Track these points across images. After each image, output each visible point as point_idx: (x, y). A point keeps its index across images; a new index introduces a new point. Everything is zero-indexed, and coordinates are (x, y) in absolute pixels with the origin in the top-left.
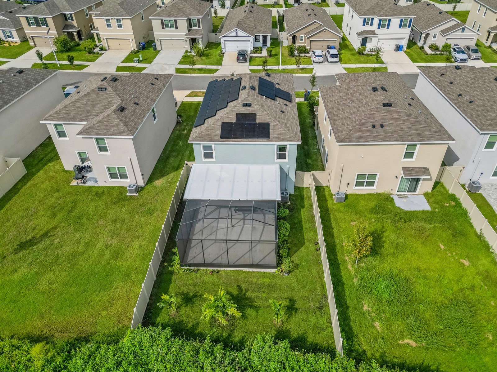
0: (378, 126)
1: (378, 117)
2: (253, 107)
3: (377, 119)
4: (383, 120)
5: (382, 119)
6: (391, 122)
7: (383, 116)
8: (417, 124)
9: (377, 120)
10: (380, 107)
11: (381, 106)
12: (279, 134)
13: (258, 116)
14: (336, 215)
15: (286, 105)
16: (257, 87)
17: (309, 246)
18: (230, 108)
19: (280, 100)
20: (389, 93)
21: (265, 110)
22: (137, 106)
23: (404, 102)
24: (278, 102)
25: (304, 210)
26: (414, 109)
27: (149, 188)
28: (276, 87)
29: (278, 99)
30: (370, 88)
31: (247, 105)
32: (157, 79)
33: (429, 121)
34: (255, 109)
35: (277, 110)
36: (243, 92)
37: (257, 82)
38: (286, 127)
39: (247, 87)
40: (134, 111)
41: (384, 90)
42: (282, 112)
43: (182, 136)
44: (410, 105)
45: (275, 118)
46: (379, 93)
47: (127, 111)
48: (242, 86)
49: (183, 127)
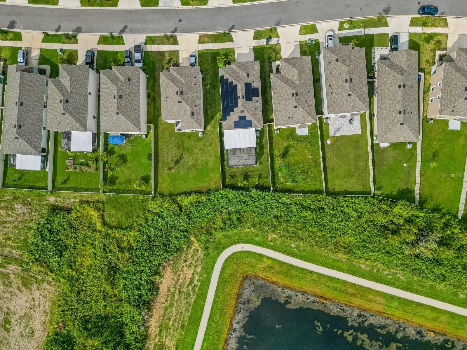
0: (291, 118)
5: (293, 115)
6: (296, 115)
7: (293, 113)
10: (293, 108)
12: (255, 124)
13: (247, 116)
14: (275, 140)
15: (257, 101)
16: (244, 94)
17: (265, 155)
18: (236, 113)
19: (254, 98)
20: (298, 97)
21: (249, 113)
22: (196, 108)
23: (303, 101)
24: (254, 101)
25: (264, 138)
26: (306, 105)
27: (206, 132)
28: (252, 87)
29: (253, 98)
30: (292, 93)
31: (242, 111)
32: (195, 78)
33: (310, 112)
34: (246, 113)
35: (254, 109)
36: (240, 101)
37: (244, 89)
38: (258, 121)
39: (241, 97)
40: (197, 112)
41: (297, 95)
42: (256, 109)
43: (208, 91)
44: (306, 101)
45: (253, 117)
46: (294, 98)
47: (195, 114)
48: (238, 95)
49: (206, 82)
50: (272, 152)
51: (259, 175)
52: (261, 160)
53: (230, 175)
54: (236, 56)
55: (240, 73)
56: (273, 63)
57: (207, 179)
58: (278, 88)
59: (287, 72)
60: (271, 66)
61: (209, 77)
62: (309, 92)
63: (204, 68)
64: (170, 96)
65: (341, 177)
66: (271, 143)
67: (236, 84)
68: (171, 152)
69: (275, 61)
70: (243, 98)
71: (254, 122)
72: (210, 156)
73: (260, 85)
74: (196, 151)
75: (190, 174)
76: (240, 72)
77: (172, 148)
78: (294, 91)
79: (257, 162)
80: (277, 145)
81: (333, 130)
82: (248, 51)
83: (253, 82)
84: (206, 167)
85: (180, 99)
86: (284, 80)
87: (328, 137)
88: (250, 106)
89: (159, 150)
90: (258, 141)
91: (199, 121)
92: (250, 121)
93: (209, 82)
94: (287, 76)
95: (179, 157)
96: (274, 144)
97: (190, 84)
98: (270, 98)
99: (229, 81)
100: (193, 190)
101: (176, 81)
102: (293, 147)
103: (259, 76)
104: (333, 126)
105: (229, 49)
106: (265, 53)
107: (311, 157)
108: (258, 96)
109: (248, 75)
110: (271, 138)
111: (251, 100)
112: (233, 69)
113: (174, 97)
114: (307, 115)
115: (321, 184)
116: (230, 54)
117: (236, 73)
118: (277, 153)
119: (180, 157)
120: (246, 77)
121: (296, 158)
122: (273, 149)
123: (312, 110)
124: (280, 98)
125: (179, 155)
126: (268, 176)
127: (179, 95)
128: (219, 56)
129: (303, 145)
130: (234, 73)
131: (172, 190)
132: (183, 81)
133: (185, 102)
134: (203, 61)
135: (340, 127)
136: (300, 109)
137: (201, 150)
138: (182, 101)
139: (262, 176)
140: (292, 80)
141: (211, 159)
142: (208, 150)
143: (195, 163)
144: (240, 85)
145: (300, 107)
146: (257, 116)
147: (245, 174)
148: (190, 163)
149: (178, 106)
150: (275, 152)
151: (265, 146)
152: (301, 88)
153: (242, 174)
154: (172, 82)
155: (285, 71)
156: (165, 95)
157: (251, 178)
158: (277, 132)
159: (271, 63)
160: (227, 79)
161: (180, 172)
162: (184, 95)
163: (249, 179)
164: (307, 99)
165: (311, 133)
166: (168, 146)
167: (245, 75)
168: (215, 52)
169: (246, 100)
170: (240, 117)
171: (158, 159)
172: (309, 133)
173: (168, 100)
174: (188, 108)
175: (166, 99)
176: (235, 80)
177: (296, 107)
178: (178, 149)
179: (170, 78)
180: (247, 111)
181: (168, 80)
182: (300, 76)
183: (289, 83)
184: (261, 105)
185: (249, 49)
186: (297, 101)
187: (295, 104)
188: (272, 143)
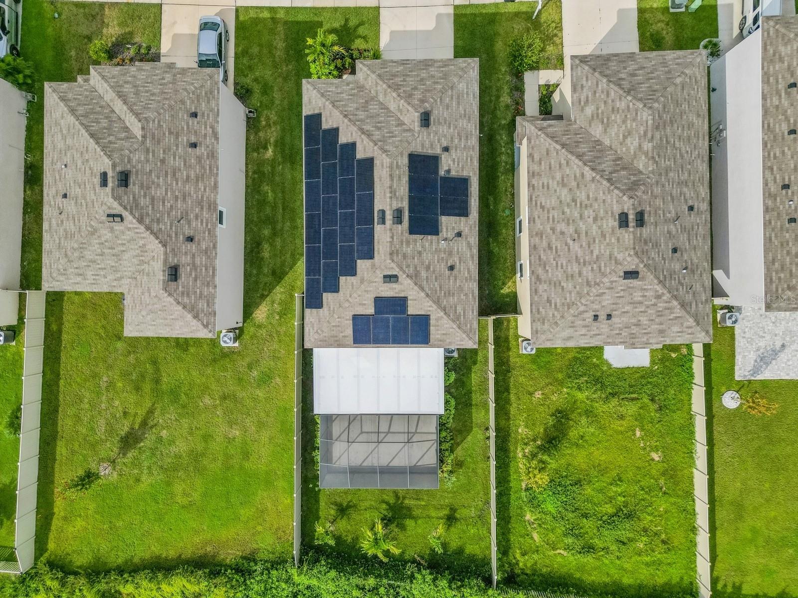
0: (602, 316)
1: (608, 300)
2: (401, 284)
3: (604, 304)
4: (614, 306)
5: (613, 304)
6: (627, 308)
7: (617, 297)
8: (667, 312)
9: (604, 306)
10: (617, 279)
11: (620, 277)
12: (444, 334)
13: (410, 300)
14: (518, 378)
15: (459, 234)
16: (405, 205)
17: (476, 435)
18: (362, 281)
19: (448, 223)
20: (646, 231)
21: (422, 289)
22: (192, 247)
23: (666, 247)
24: (444, 233)
25: (475, 368)
26: (677, 266)
27: (250, 330)
28: (442, 173)
29: (444, 220)
30: (617, 210)
31: (390, 278)
32: (195, 115)
33: (688, 298)
34: (404, 288)
35: (443, 268)
36: (382, 234)
37: (405, 179)
38: (456, 319)
39: (389, 216)
40: (194, 266)
41: (640, 220)
42: (452, 268)
43: (267, 169)
44: (675, 250)
45: (437, 302)
46: (627, 236)
47: (183, 273)
48: (378, 206)
49: (261, 134)
50: (503, 423)
51: (446, 512)
52: (459, 451)
53: (336, 504)
54: (384, 39)
55: (393, 106)
56: (528, 76)
57: (245, 513)
58: (553, 185)
59: (595, 116)
60: (518, 89)
61: (273, 117)
62: (691, 208)
63: (256, 80)
64: (75, 191)
65: (768, 541)
66: (502, 389)
67: (369, 155)
68: (110, 400)
69: (534, 67)
70: (398, 218)
71: (440, 326)
72: (261, 425)
73: (476, 164)
74: (207, 400)
75: (178, 488)
76: (393, 102)
77: (111, 385)
78: (628, 206)
79: (442, 461)
80: (525, 398)
81: (752, 356)
82: (431, 25)
83: (446, 149)
84: (241, 468)
85: (117, 209)
86: (583, 148)
87: (730, 382)
88: (427, 257)
89: (62, 388)
90: (453, 376)
91: (202, 305)
92: (423, 322)
93: (272, 135)
94: (597, 131)
95: (139, 420)
96: (513, 391)
97: (168, 140)
98: (507, 212)
99: (343, 139)
100: (188, 553)
101: (104, 123)
102: (588, 413)
103: (472, 127)
104: (750, 341)
105: (358, 10)
106: (497, 34)
107: (655, 456)
108: (463, 211)
109: (426, 120)
110: (503, 368)
111: (432, 229)
112: (361, 88)
113: (91, 196)
114: (678, 312)
115: (691, 566)
116: (361, 31)
117: (374, 108)
118: (522, 430)
119: (144, 424)
120: (416, 126)
121: (600, 456)
122: (507, 414)
123: (698, 287)
124: (561, 227)
125: (141, 412)
126: (482, 517)
127: (108, 189)
128: (314, 37)
129: (631, 409)
130: (365, 107)
131: (104, 547)
132: (136, 128)
133: (140, 221)
134: (255, 50)
135: (778, 345)
136: (649, 284)
137: (224, 398)
138: (125, 214)
139: (461, 513)
140: (621, 151)
141: (265, 436)
142: (255, 400)
143: (200, 447)
144: (387, 161)
145: (650, 276)
146: (452, 300)
147: (392, 501)
148: (181, 447)
149: (106, 235)
150: (519, 426)
151: (476, 398)
152: (657, 190)
153: (383, 502)
154: (86, 127)
155: (589, 110)
156: (60, 186)
157: (415, 518)
158: (526, 350)
159: (518, 75)
160: (335, 132)
161: (138, 480)
162: (134, 188)
163: (409, 523)
164: (682, 240)
165: (662, 360)
166: (95, 376)
167: (412, 118)
168: (301, 18)
169: (411, 232)
170: (379, 302)
171: (55, 424)
172: (653, 362)
173: (70, 206)
174: (154, 246)
175: (59, 199)
176: (369, 135)
177: (631, 275)
178: (138, 389)
179: (81, 110)
180: (415, 277)
181: (71, 119)
182: (657, 135)
183: (607, 165)
184: (475, 251)
185: (439, 16)
186: (641, 248)
187: (631, 263)
188: (507, 390)
